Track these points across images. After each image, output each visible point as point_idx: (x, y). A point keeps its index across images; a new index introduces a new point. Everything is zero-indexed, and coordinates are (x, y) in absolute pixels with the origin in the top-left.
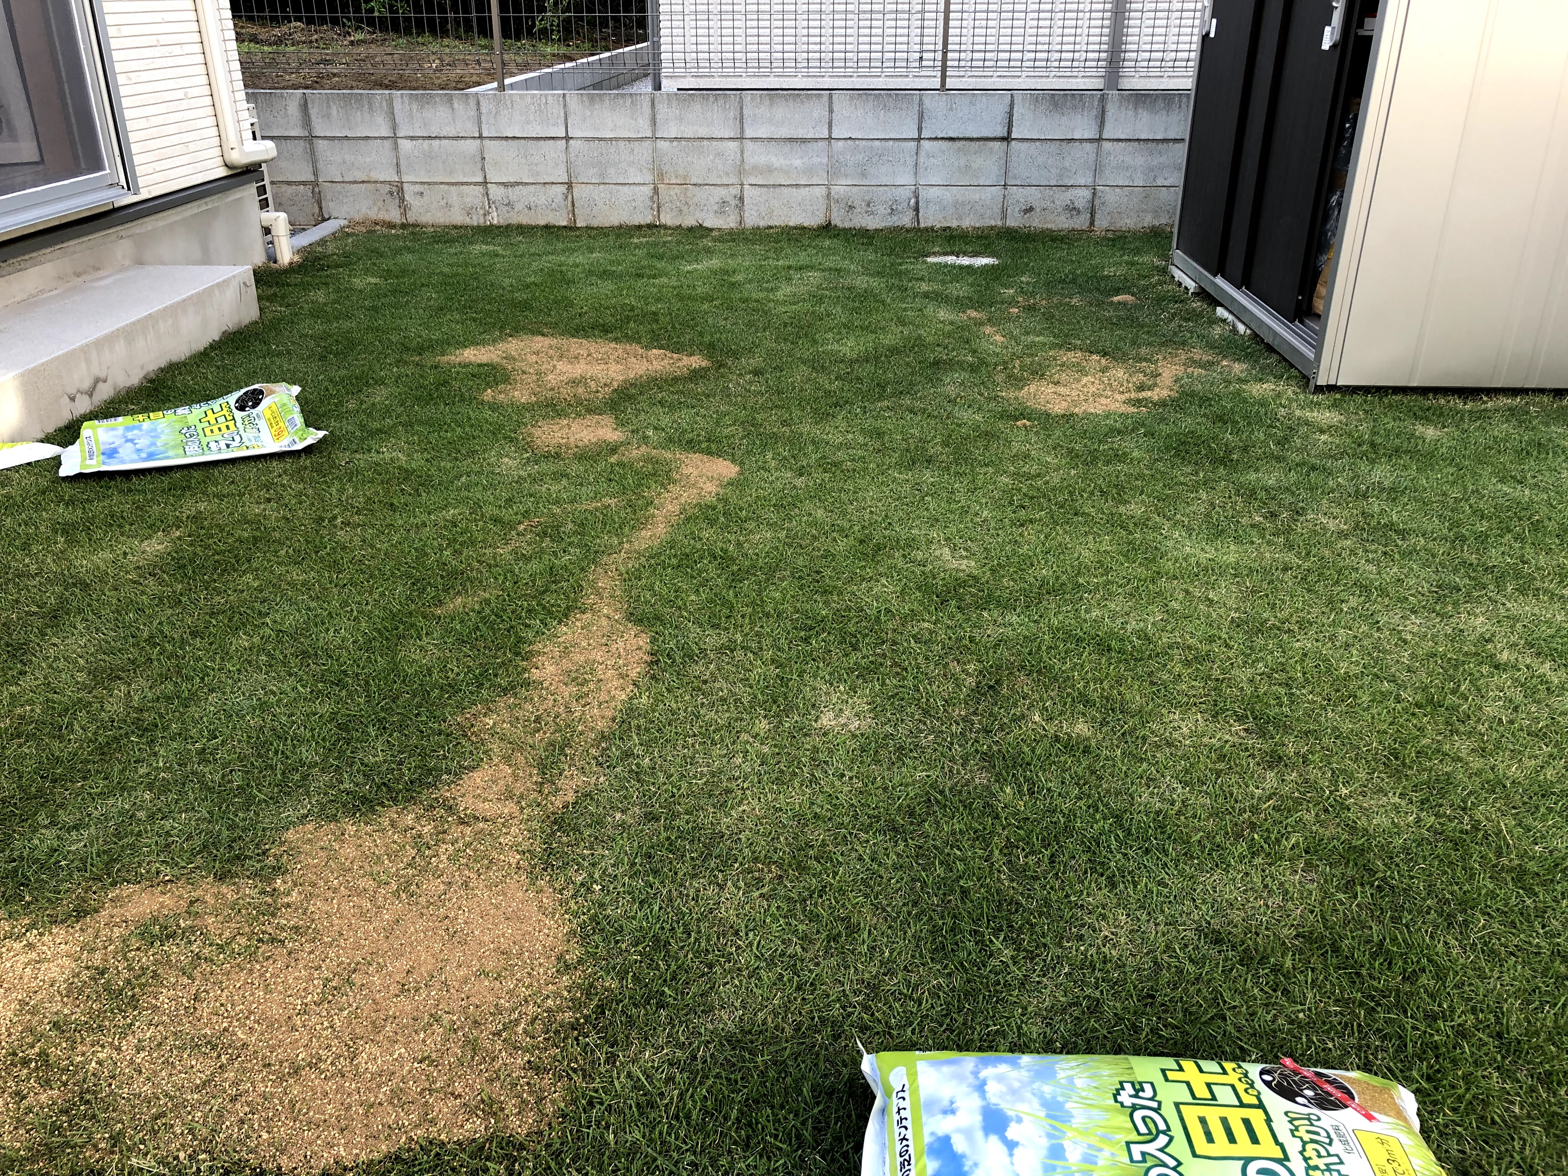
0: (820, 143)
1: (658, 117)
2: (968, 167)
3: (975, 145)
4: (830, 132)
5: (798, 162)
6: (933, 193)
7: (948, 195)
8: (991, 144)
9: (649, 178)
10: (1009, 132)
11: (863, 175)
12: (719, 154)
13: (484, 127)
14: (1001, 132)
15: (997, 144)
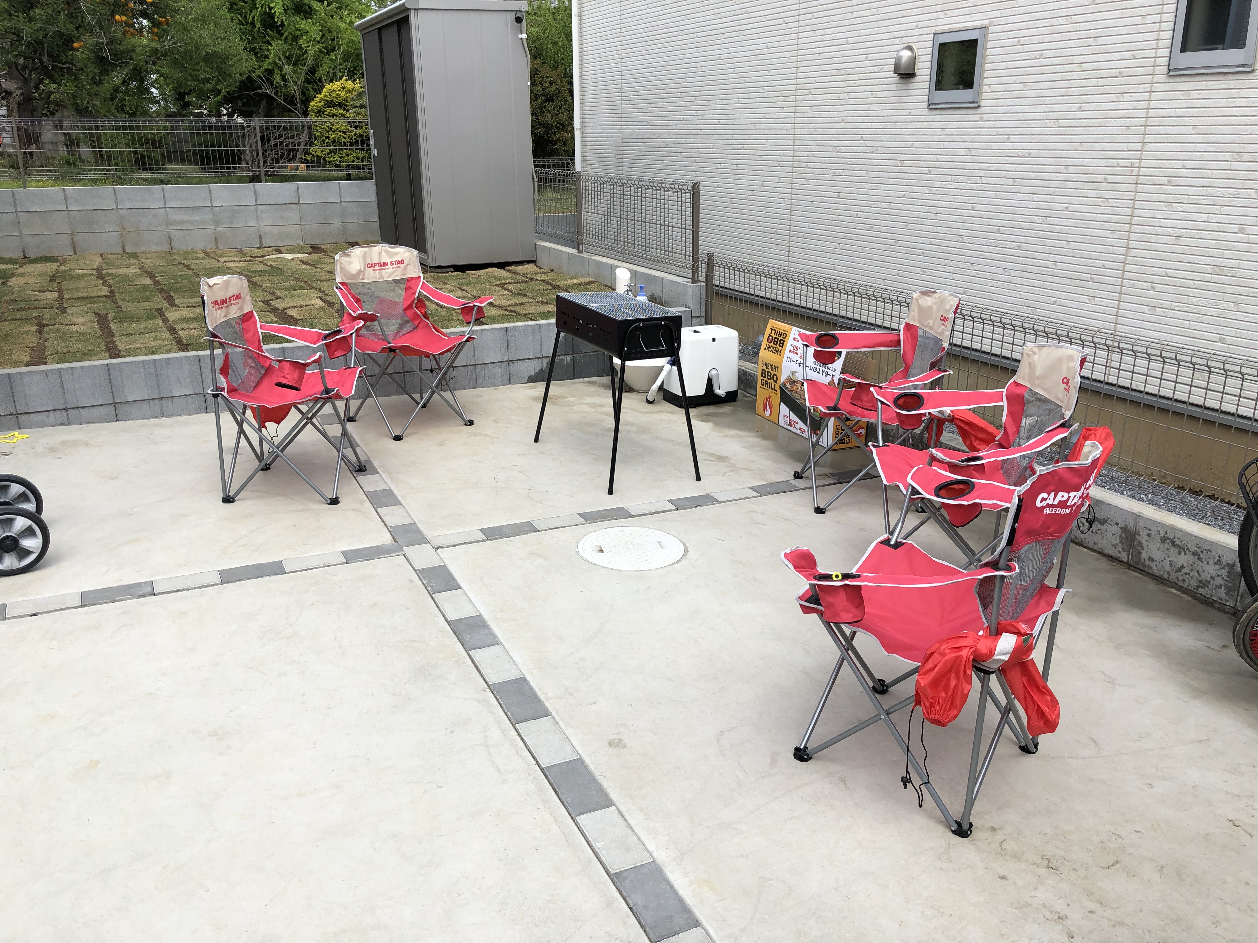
0: (208, 209)
1: (119, 199)
2: (282, 217)
3: (284, 206)
4: (212, 204)
5: (197, 218)
6: (268, 229)
7: (275, 230)
8: (291, 206)
9: (117, 229)
10: (299, 200)
11: (231, 223)
12: (155, 216)
13: (18, 206)
14: (296, 201)
15: (294, 206)
